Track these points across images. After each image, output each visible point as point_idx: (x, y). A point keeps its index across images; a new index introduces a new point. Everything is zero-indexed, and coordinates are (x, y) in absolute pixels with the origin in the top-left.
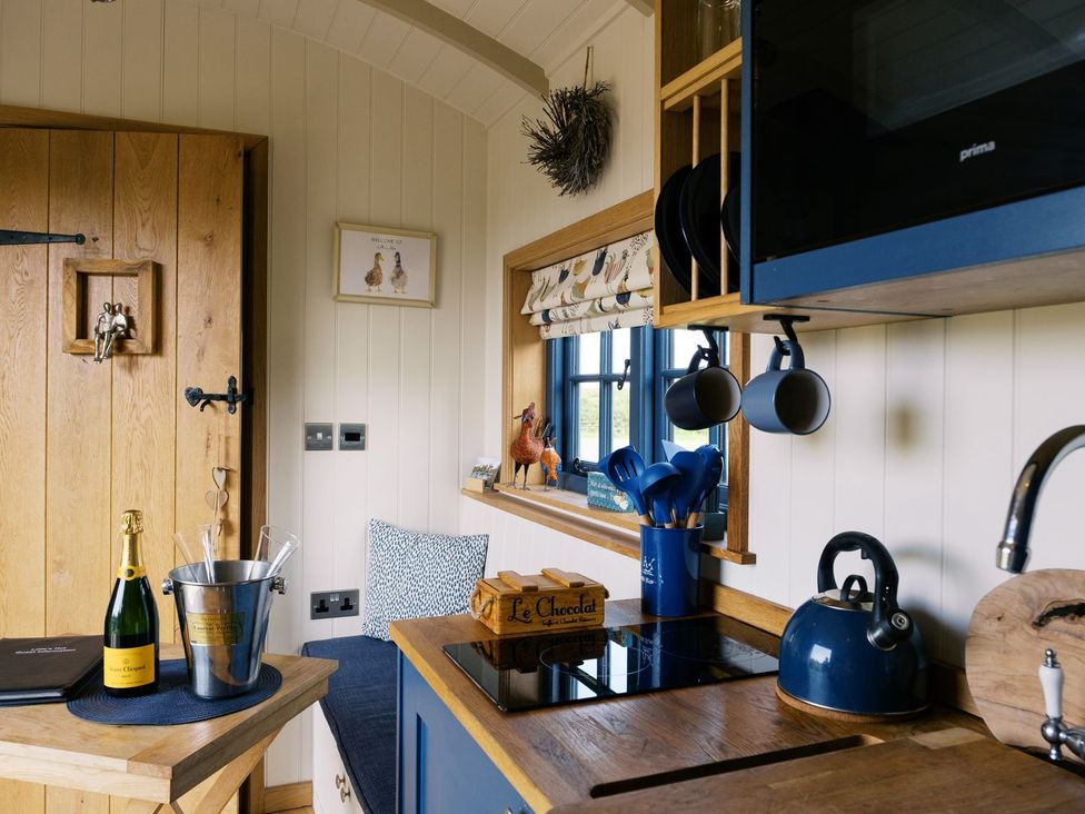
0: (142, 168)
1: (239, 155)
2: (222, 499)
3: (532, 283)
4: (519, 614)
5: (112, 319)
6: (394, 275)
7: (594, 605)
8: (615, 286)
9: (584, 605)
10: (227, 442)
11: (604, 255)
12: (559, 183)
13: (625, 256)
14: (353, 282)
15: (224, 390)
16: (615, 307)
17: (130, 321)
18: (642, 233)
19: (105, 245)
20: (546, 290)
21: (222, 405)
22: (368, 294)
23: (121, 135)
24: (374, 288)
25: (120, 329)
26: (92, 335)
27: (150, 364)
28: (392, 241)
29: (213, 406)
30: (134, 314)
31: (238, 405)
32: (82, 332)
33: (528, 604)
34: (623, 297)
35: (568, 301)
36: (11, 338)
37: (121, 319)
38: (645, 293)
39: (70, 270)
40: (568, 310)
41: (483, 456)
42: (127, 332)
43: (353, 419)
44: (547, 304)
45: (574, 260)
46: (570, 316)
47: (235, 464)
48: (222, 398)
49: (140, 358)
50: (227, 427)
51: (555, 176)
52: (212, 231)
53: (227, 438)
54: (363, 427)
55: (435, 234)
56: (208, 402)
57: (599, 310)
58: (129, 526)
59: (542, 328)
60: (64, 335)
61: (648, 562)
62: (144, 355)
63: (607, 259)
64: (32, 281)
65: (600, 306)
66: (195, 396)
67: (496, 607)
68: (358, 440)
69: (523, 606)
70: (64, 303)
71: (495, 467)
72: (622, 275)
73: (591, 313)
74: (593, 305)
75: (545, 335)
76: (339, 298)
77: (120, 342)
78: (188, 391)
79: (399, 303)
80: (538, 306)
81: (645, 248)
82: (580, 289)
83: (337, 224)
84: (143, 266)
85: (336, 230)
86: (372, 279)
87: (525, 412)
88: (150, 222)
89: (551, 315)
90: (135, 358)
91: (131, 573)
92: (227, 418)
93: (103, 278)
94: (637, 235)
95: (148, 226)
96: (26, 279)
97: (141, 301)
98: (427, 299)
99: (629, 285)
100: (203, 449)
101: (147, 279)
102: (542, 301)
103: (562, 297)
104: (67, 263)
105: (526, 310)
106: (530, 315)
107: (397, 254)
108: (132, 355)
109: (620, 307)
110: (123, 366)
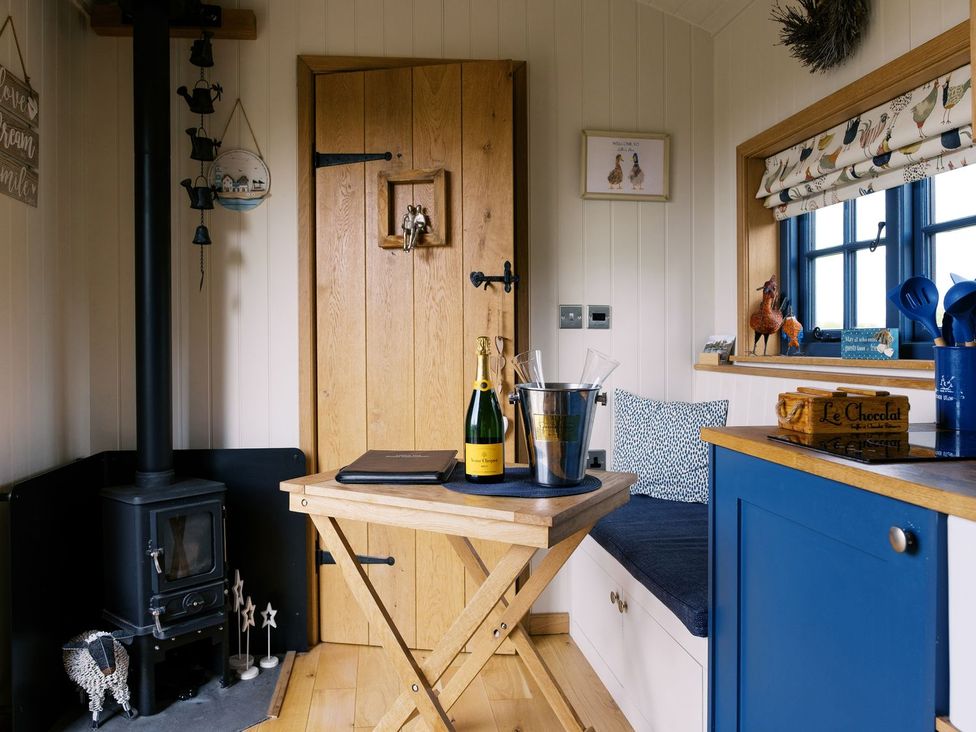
0: (434, 93)
1: (510, 75)
2: (501, 362)
3: (766, 169)
4: (830, 416)
5: (413, 218)
6: (632, 173)
7: (899, 413)
8: (874, 148)
9: (889, 414)
10: (504, 317)
11: (856, 124)
12: (809, 62)
13: (884, 118)
14: (598, 182)
15: (501, 272)
16: (871, 170)
17: (427, 219)
18: (904, 94)
19: (406, 159)
20: (784, 171)
21: (499, 285)
22: (610, 191)
23: (418, 70)
24: (616, 186)
25: (420, 226)
26: (399, 231)
27: (443, 255)
28: (630, 144)
29: (492, 286)
30: (431, 213)
31: (512, 285)
32: (392, 231)
33: (838, 408)
34: (882, 158)
35: (814, 173)
36: (339, 238)
37: (420, 218)
38: (908, 151)
39: (383, 180)
40: (812, 185)
41: (714, 334)
42: (425, 228)
43: (601, 301)
44: (786, 183)
45: (818, 138)
46: (815, 190)
47: (510, 335)
48: (500, 279)
49: (435, 250)
50: (503, 305)
51: (803, 56)
52: (489, 141)
53: (504, 313)
54: (607, 309)
55: (668, 135)
56: (488, 284)
57: (851, 177)
58: (483, 348)
59: (777, 210)
60: (379, 232)
61: (946, 381)
62: (438, 246)
63: (861, 127)
64: (354, 192)
65: (853, 173)
66: (478, 279)
67: (807, 410)
68: (604, 319)
69: (834, 409)
70: (379, 207)
71: (729, 342)
72: (884, 135)
73: (841, 182)
74: (844, 173)
75: (779, 215)
76: (586, 196)
77: (421, 238)
78: (472, 274)
79: (637, 198)
80: (777, 186)
81: (911, 106)
82: (829, 161)
83: (584, 132)
84: (437, 173)
85: (584, 137)
86: (615, 177)
87: (767, 284)
88: (441, 137)
89: (791, 193)
90: (431, 249)
91: (485, 385)
92: (504, 297)
93: (405, 187)
94: (898, 96)
95: (440, 141)
96: (350, 191)
97: (436, 204)
98: (662, 194)
99: (892, 144)
100: (485, 322)
101: (440, 183)
102: (782, 180)
103: (808, 171)
104: (380, 175)
105: (762, 193)
106: (764, 199)
107: (635, 155)
108: (429, 247)
109: (877, 169)
110: (421, 257)
